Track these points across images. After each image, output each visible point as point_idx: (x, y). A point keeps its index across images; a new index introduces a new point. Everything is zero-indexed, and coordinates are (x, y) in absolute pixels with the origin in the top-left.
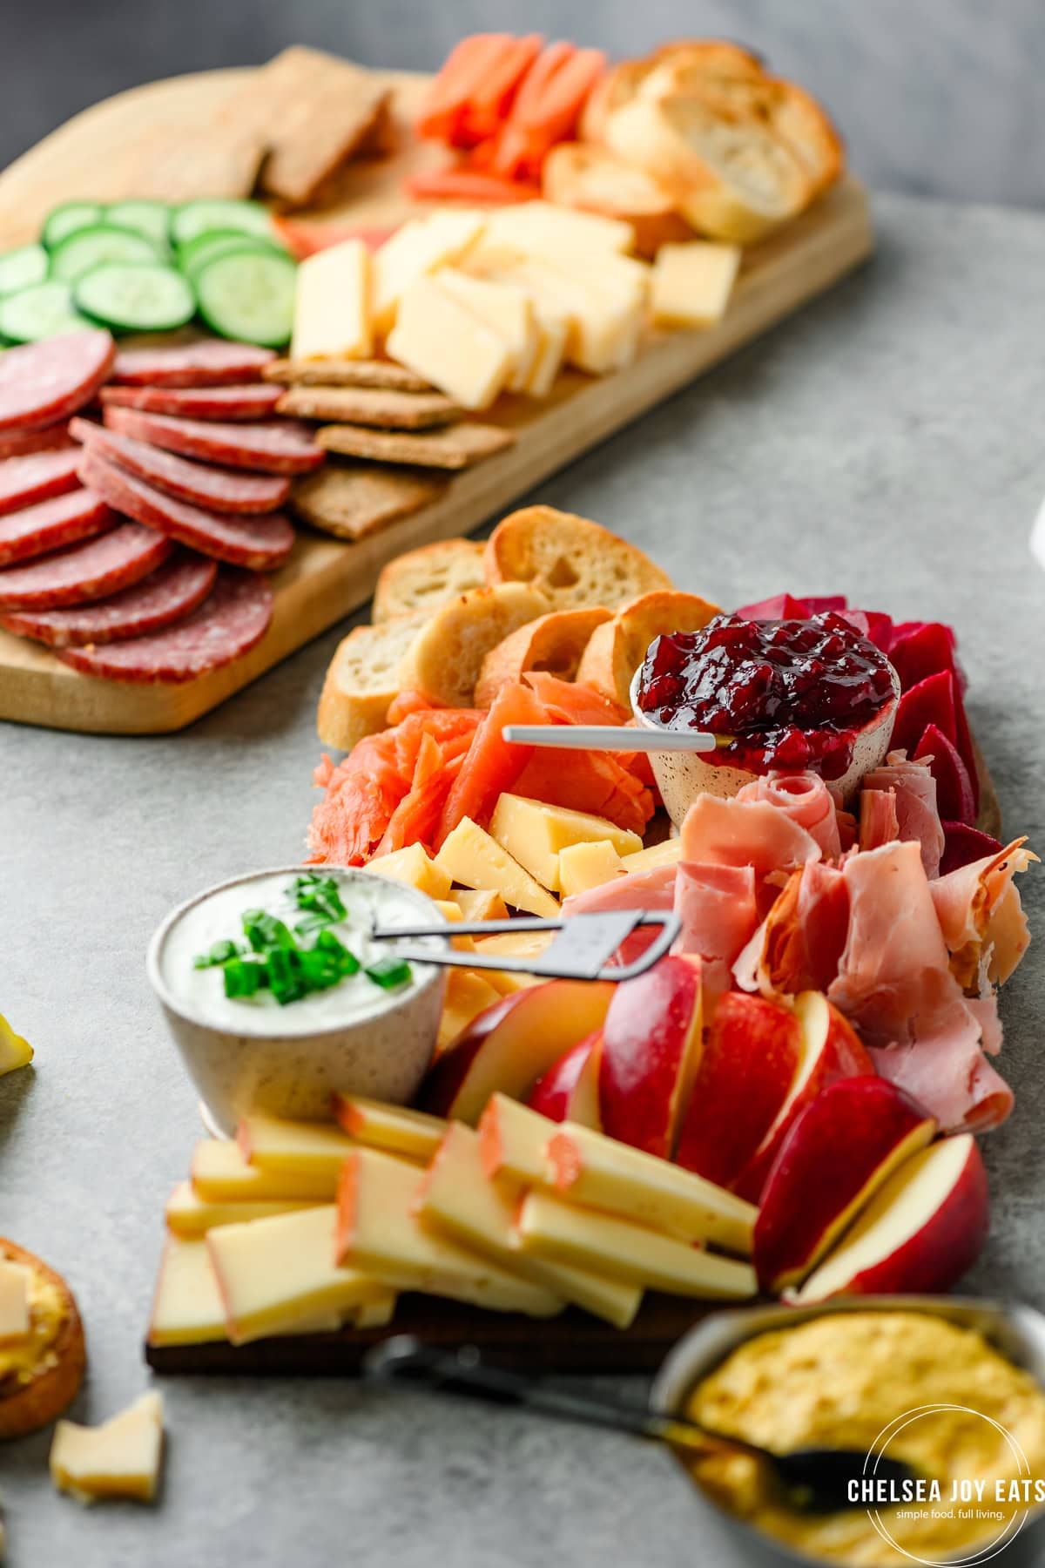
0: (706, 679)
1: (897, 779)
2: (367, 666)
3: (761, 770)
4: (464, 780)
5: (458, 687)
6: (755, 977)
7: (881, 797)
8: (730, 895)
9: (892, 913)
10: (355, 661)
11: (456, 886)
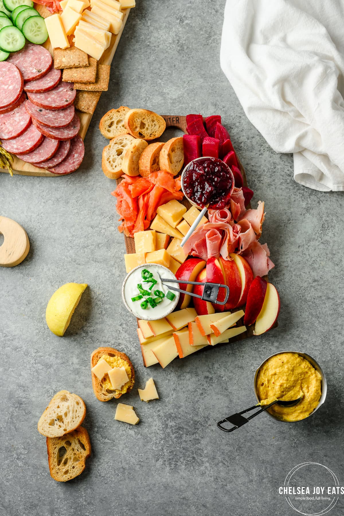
1: (237, 195)
3: (217, 209)
5: (136, 170)
6: (227, 257)
8: (217, 241)
10: (108, 159)
11: (157, 232)
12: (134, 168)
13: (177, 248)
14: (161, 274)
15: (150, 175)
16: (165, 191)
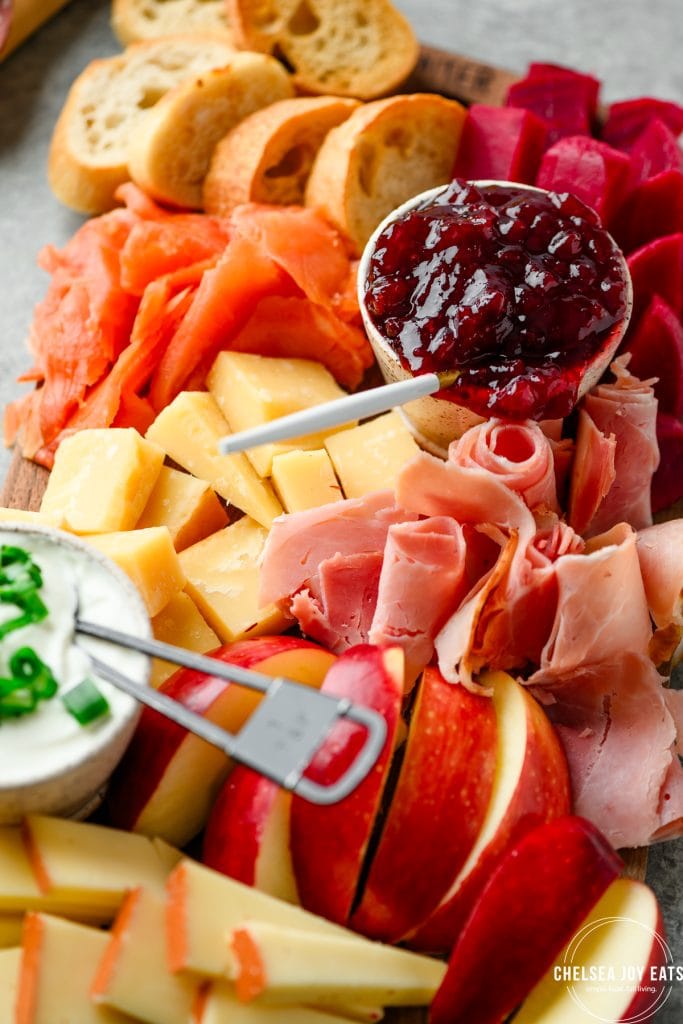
0: (437, 287)
1: (619, 408)
2: (100, 115)
3: (485, 413)
4: (184, 337)
5: (188, 176)
6: (457, 667)
7: (602, 442)
8: (440, 567)
9: (600, 615)
10: (88, 109)
11: (169, 462)
12: (183, 167)
13: (237, 565)
14: (85, 601)
15: (240, 209)
16: (285, 285)
